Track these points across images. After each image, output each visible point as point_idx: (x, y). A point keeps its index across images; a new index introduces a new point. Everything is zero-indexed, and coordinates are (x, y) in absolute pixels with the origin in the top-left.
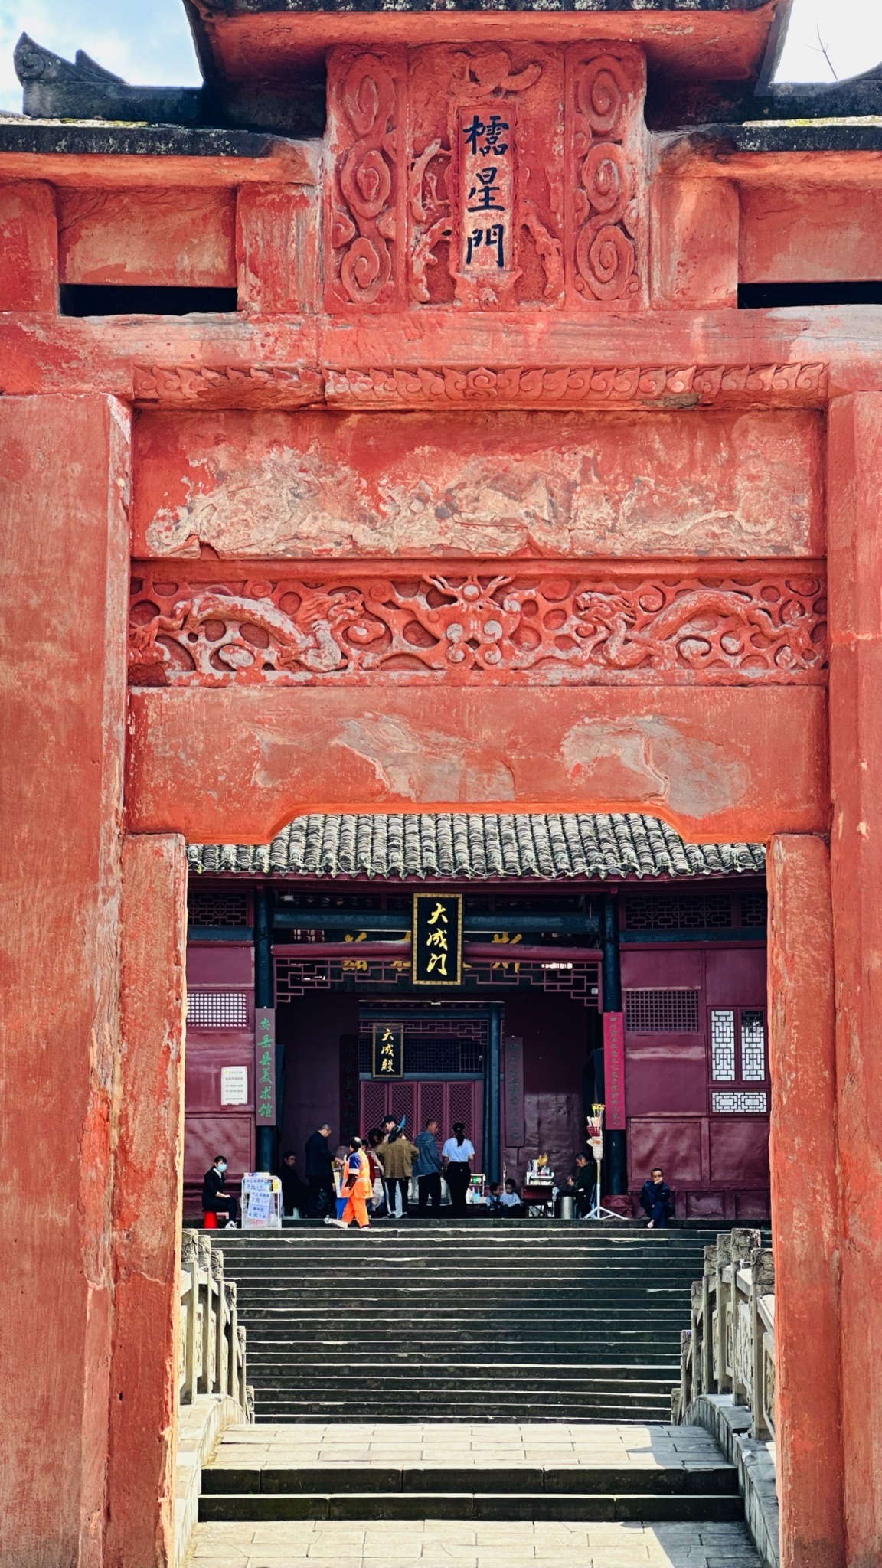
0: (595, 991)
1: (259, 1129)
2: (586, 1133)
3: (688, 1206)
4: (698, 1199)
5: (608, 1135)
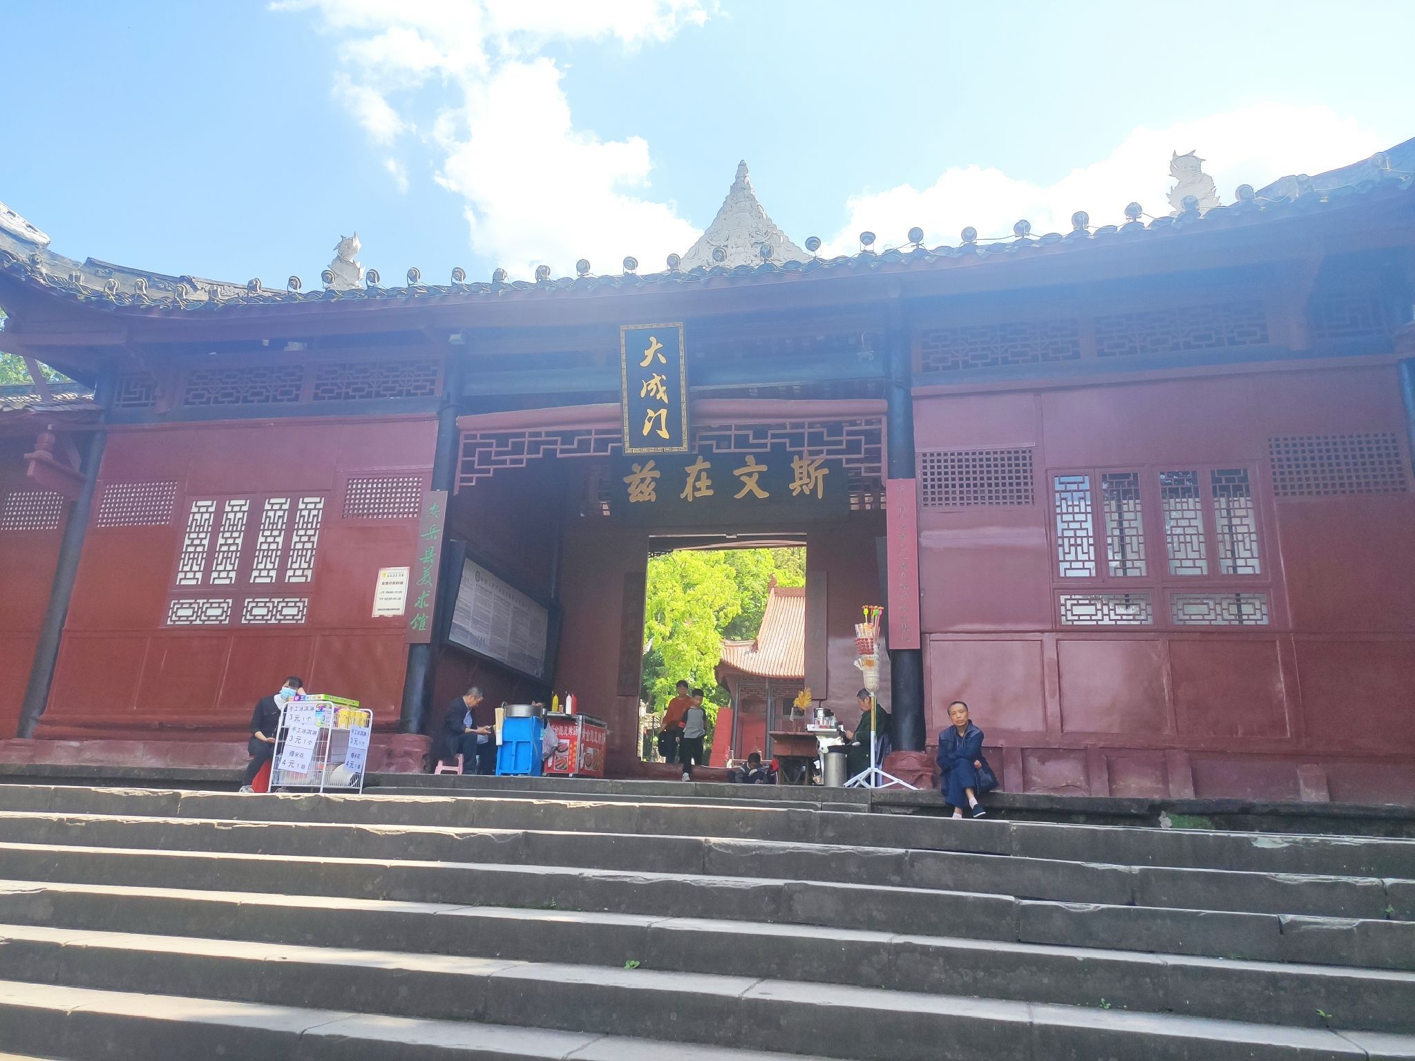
1: (412, 646)
3: (1025, 772)
4: (1043, 761)
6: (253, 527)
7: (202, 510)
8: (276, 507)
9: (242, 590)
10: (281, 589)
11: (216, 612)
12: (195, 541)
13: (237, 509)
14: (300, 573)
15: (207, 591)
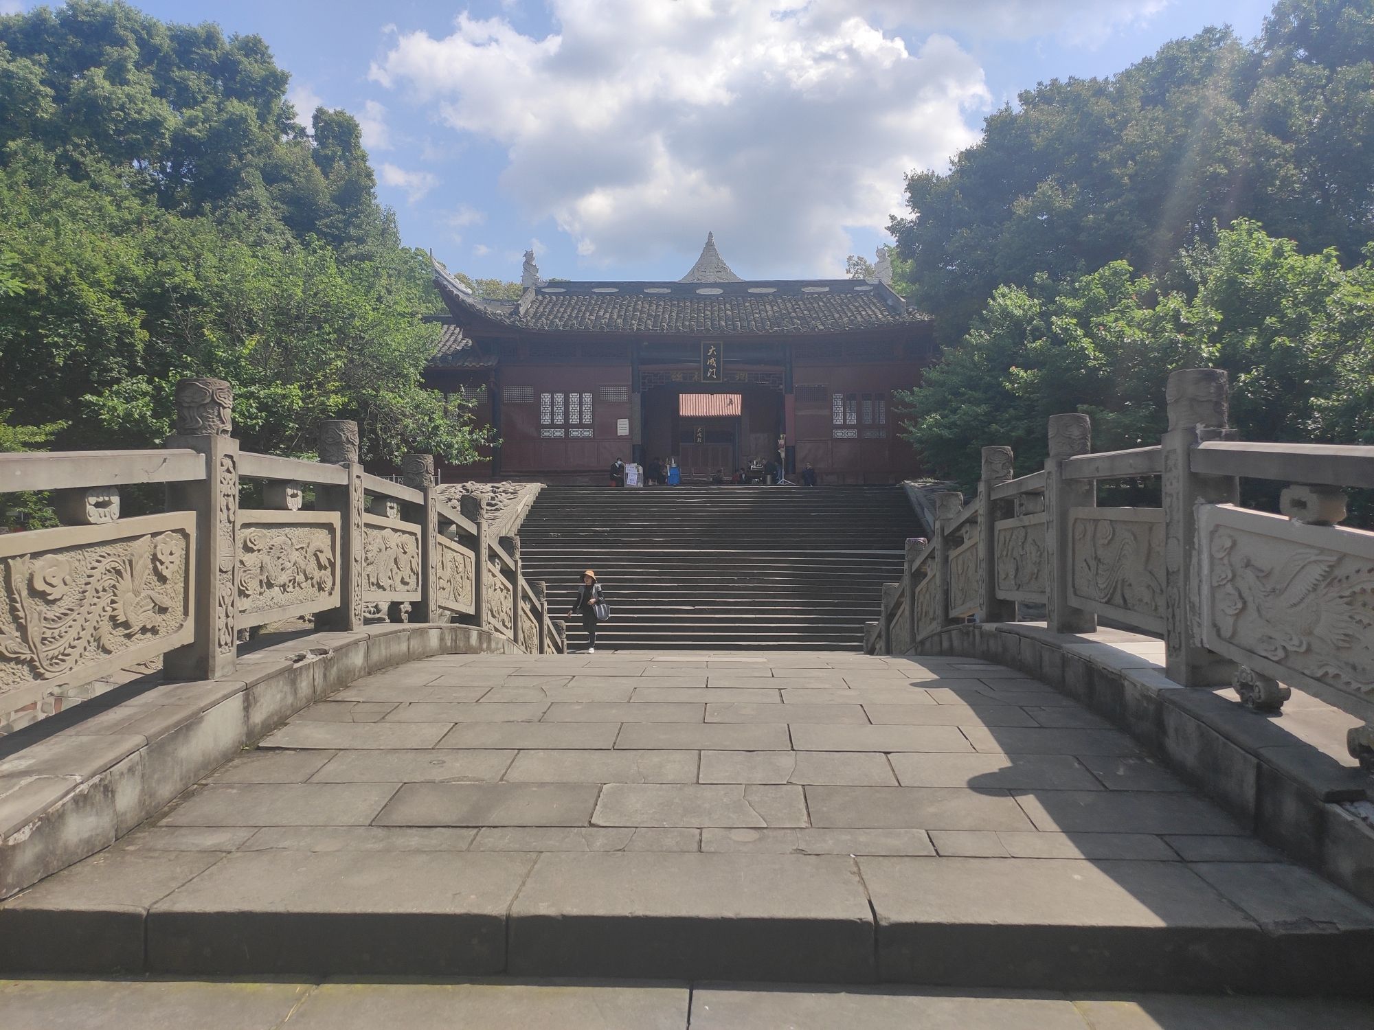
0: (781, 387)
1: (634, 446)
2: (777, 447)
4: (827, 476)
5: (787, 449)
6: (567, 404)
7: (546, 397)
8: (574, 397)
9: (567, 426)
10: (581, 426)
11: (559, 433)
12: (546, 408)
13: (559, 397)
14: (587, 419)
15: (553, 426)
